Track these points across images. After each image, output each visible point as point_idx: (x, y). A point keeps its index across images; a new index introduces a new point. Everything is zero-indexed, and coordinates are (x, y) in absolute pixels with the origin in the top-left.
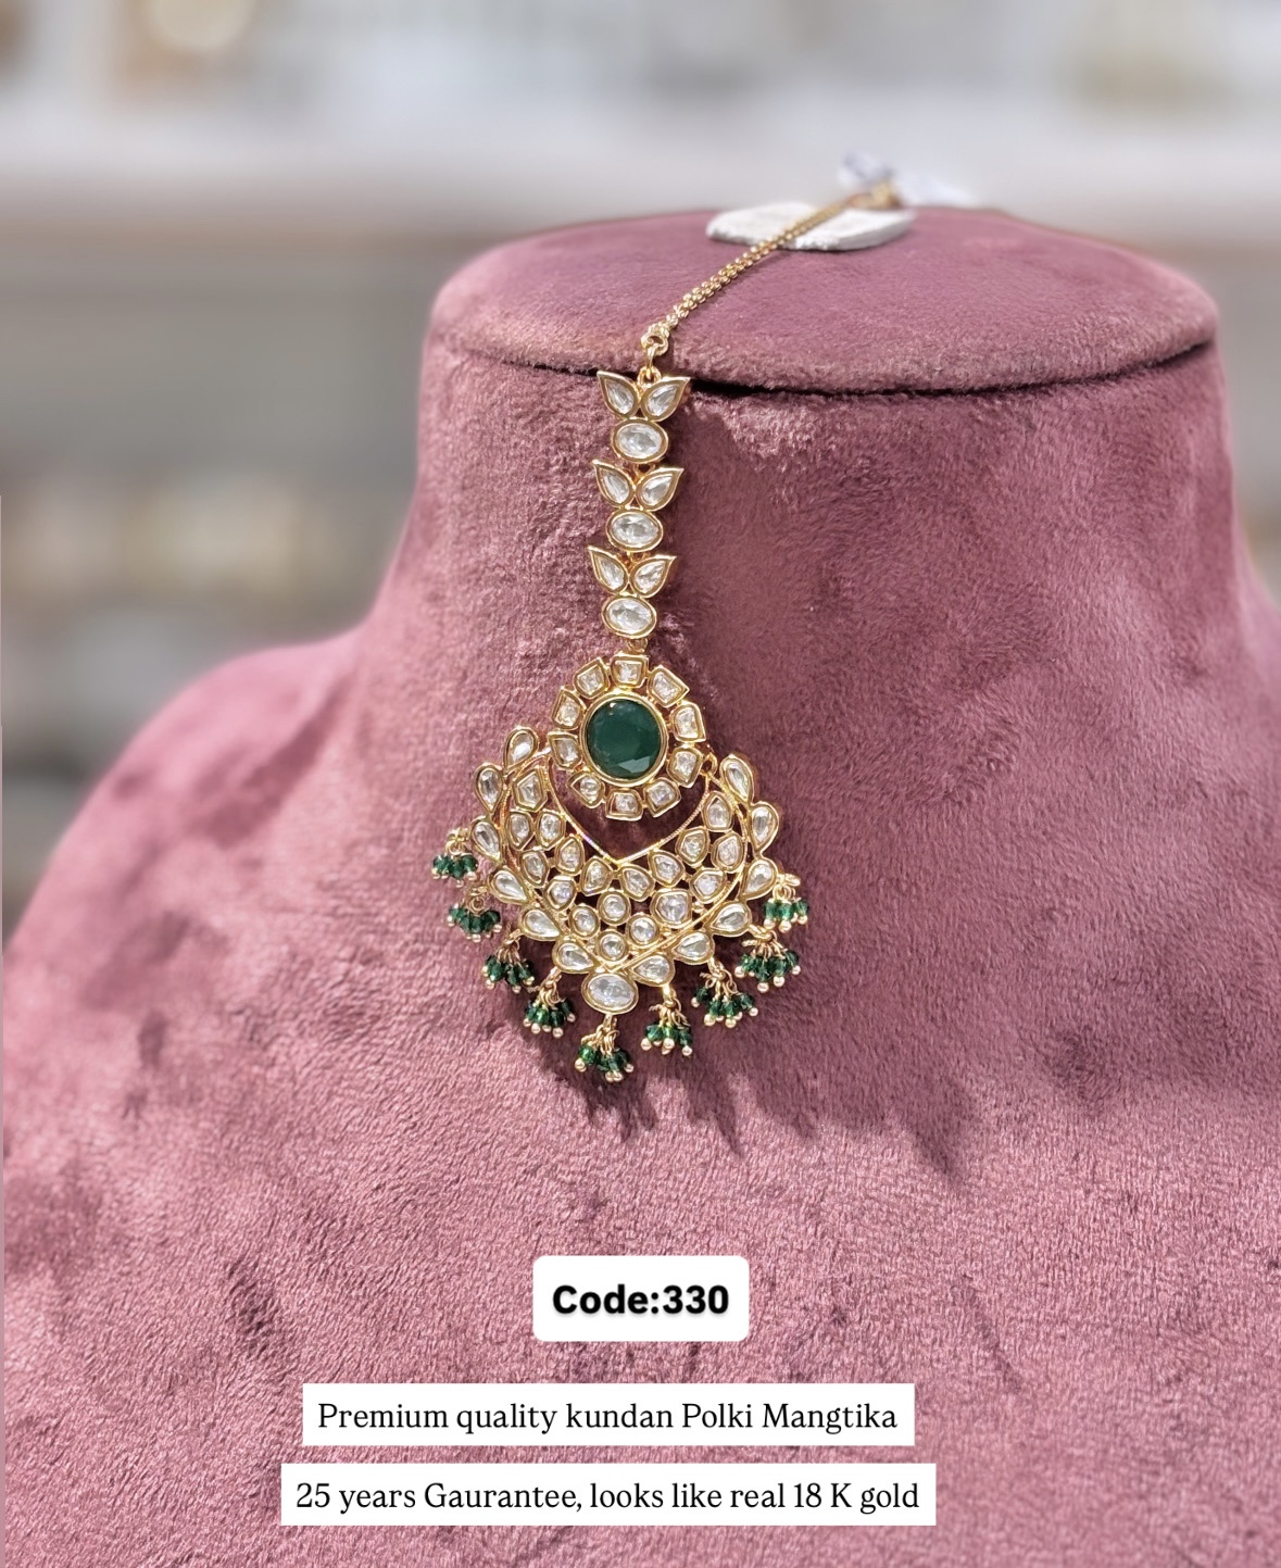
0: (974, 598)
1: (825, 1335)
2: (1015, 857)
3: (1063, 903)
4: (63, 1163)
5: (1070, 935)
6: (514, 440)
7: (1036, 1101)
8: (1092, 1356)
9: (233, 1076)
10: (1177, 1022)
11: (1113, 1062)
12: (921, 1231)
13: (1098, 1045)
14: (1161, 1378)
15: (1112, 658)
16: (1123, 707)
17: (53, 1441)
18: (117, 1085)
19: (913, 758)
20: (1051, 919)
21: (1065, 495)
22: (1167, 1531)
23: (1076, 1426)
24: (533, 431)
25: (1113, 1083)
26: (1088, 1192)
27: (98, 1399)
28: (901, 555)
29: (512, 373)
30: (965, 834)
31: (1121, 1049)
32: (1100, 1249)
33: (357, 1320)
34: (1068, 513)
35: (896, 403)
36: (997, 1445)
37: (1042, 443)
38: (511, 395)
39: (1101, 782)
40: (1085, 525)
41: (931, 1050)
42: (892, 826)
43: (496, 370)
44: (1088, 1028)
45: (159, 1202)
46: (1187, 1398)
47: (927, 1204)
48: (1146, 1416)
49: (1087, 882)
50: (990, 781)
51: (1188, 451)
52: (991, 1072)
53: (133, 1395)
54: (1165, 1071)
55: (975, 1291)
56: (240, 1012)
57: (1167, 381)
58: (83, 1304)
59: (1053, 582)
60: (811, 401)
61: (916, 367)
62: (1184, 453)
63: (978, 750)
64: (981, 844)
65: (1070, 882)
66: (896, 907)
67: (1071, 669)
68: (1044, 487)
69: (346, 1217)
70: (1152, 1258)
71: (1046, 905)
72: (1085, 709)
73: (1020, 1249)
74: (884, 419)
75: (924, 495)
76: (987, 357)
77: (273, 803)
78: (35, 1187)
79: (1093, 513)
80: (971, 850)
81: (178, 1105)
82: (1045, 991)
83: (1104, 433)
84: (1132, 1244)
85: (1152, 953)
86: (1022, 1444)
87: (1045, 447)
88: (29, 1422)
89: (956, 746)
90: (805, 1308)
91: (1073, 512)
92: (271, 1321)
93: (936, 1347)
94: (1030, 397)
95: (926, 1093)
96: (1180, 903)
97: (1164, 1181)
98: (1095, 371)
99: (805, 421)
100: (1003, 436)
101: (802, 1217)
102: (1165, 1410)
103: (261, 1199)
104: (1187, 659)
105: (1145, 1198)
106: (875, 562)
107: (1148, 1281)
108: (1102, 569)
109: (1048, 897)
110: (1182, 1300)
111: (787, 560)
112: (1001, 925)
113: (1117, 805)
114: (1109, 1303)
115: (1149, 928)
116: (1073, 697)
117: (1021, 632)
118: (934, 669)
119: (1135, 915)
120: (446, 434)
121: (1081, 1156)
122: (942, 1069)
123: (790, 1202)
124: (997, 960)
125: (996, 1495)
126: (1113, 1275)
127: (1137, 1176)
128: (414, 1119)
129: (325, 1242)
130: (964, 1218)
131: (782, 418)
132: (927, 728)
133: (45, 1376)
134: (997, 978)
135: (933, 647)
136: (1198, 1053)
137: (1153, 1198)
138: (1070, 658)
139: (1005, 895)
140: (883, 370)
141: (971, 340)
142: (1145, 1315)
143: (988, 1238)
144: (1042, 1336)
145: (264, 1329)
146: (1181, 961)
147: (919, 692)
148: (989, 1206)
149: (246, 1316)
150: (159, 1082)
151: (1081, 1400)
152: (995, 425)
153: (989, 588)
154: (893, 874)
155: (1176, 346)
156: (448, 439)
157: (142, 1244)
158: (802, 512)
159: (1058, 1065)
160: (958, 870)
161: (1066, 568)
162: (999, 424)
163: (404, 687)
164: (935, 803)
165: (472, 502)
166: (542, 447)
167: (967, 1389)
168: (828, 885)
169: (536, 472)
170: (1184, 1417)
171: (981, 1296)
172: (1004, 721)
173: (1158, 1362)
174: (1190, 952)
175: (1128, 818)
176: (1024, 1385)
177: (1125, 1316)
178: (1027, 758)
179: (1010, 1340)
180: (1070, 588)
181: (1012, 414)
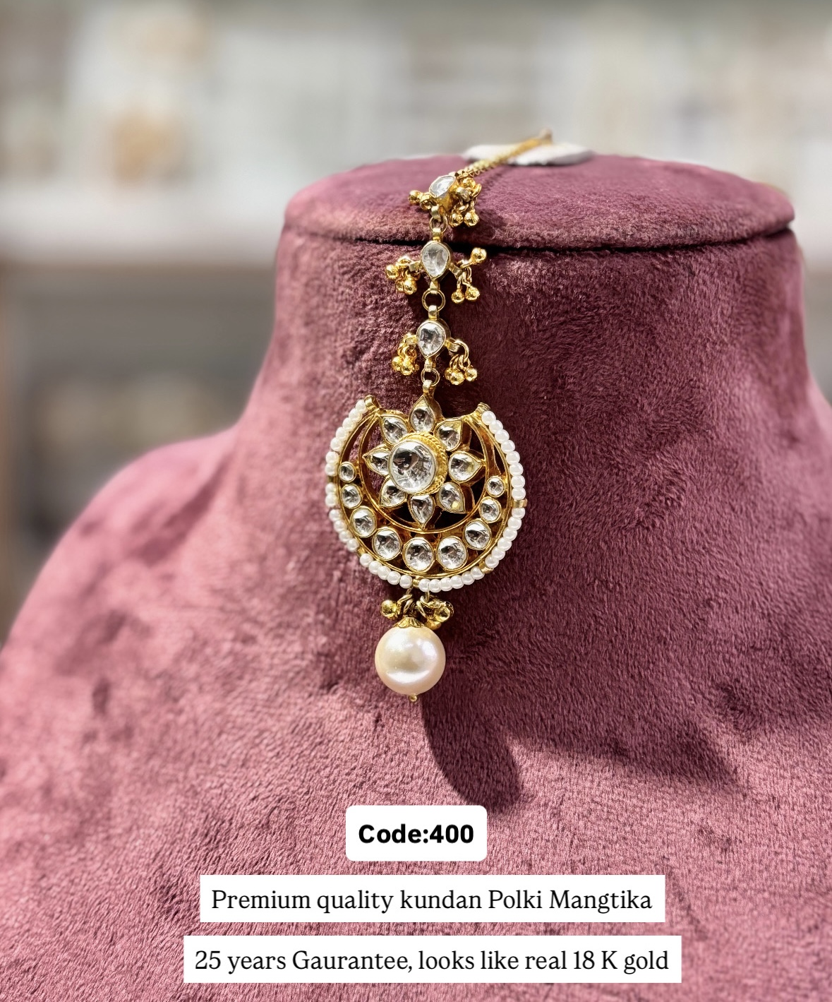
0: (655, 390)
2: (685, 565)
3: (717, 596)
4: (41, 781)
5: (722, 617)
6: (341, 289)
8: (755, 913)
9: (155, 721)
10: (797, 675)
11: (755, 704)
12: (631, 825)
13: (744, 691)
14: (804, 927)
15: (743, 429)
16: (751, 461)
17: (33, 978)
18: (77, 728)
19: (617, 498)
21: (713, 319)
23: (748, 964)
24: (354, 282)
25: (757, 718)
26: (745, 796)
27: (64, 947)
28: (607, 360)
29: (339, 245)
30: (652, 549)
31: (760, 695)
32: (756, 836)
34: (716, 332)
35: (603, 257)
37: (699, 284)
38: (339, 259)
39: (739, 513)
40: (726, 340)
41: (632, 698)
42: (602, 544)
43: (328, 245)
44: (737, 680)
47: (635, 806)
48: (795, 955)
49: (733, 581)
51: (786, 293)
52: (673, 712)
53: (87, 945)
54: (791, 709)
55: (672, 868)
56: (159, 677)
57: (772, 246)
58: (54, 880)
59: (706, 378)
60: (546, 256)
61: (614, 232)
62: (784, 294)
63: (659, 492)
64: (662, 556)
65: (721, 581)
66: (605, 599)
67: (718, 438)
68: (700, 314)
69: (232, 819)
70: (792, 841)
71: (706, 597)
72: (728, 464)
74: (594, 267)
75: (622, 318)
76: (661, 226)
77: (181, 537)
79: (731, 332)
80: (655, 560)
81: (119, 741)
82: (707, 656)
83: (738, 277)
84: (778, 832)
85: (777, 628)
86: (711, 978)
87: (701, 287)
88: (17, 962)
89: (644, 490)
91: (718, 331)
92: (181, 893)
94: (691, 253)
95: (630, 727)
96: (792, 594)
97: (796, 786)
98: (731, 237)
99: (541, 269)
100: (674, 279)
101: (548, 817)
102: (809, 950)
103: (174, 806)
104: (788, 431)
105: (784, 799)
106: (589, 364)
107: (790, 858)
108: (737, 370)
109: (707, 591)
110: (815, 871)
111: (529, 364)
112: (677, 611)
113: (750, 528)
114: (765, 874)
115: (774, 611)
116: (720, 456)
117: (686, 412)
118: (629, 437)
119: (764, 603)
122: (640, 711)
123: (539, 806)
124: (674, 635)
126: (766, 854)
127: (778, 783)
128: (277, 750)
129: (218, 837)
130: (660, 815)
131: (526, 267)
132: (625, 477)
133: (28, 930)
134: (675, 647)
135: (629, 422)
136: (812, 696)
137: (790, 799)
138: (717, 430)
139: (678, 590)
140: (593, 234)
141: (650, 215)
142: (790, 882)
143: (678, 830)
144: (720, 900)
145: (177, 899)
146: (797, 634)
147: (619, 453)
148: (677, 807)
149: (164, 891)
150: (105, 725)
151: (750, 944)
152: (669, 271)
154: (603, 577)
158: (540, 331)
159: (718, 707)
160: (647, 574)
161: (714, 369)
162: (671, 270)
163: (268, 458)
164: (631, 529)
165: (313, 333)
166: (360, 292)
168: (559, 585)
169: (356, 310)
170: (822, 955)
171: (675, 871)
172: (675, 472)
173: (802, 914)
174: (801, 627)
175: (757, 537)
176: (710, 935)
177: (777, 883)
178: (691, 497)
179: (699, 903)
180: (716, 383)
181: (679, 264)
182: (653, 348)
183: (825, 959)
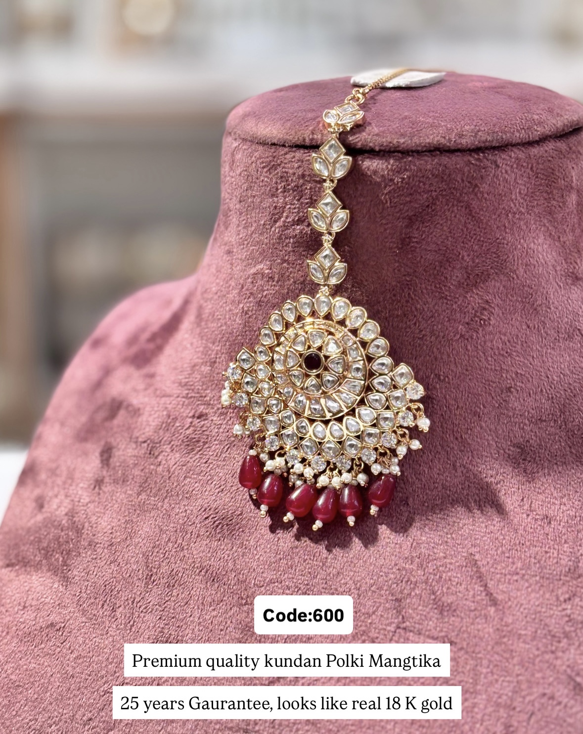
0: (472, 245)
1: (407, 582)
2: (493, 364)
3: (515, 385)
4: (67, 510)
5: (519, 399)
6: (262, 178)
7: (505, 475)
8: (530, 590)
9: (142, 470)
10: (569, 438)
11: (539, 457)
12: (451, 534)
13: (532, 449)
14: (562, 599)
15: (537, 272)
16: (542, 294)
17: (63, 634)
18: (91, 475)
19: (446, 319)
20: (510, 391)
21: (513, 197)
22: (564, 667)
23: (522, 621)
24: (270, 174)
25: (540, 466)
26: (528, 515)
27: (83, 614)
28: (438, 225)
29: (261, 148)
30: (470, 353)
31: (543, 451)
32: (533, 541)
33: (197, 577)
34: (515, 206)
35: (435, 156)
36: (486, 630)
37: (502, 173)
38: (260, 158)
39: (532, 329)
40: (523, 211)
41: (455, 452)
42: (435, 350)
43: (253, 147)
44: (528, 441)
45: (109, 527)
46: (574, 607)
47: (454, 522)
48: (555, 616)
49: (527, 375)
50: (481, 329)
51: (572, 177)
52: (483, 462)
54: (564, 460)
55: (476, 561)
56: (145, 442)
57: (561, 145)
58: (75, 573)
59: (509, 237)
60: (395, 156)
61: (443, 139)
62: (570, 177)
63: (475, 315)
64: (477, 358)
65: (519, 375)
66: (438, 387)
67: (518, 278)
68: (503, 194)
70: (557, 545)
71: (508, 386)
72: (525, 295)
73: (497, 541)
74: (429, 163)
75: (448, 198)
76: (476, 134)
77: (160, 349)
78: (54, 521)
79: (527, 205)
80: (473, 361)
81: (118, 484)
82: (508, 425)
83: (531, 168)
84: (548, 539)
85: (557, 407)
86: (498, 629)
87: (504, 175)
89: (465, 313)
90: (399, 569)
91: (517, 205)
93: (458, 585)
94: (497, 152)
95: (454, 472)
96: (570, 384)
97: (563, 510)
98: (527, 140)
99: (392, 165)
100: (484, 170)
102: (564, 613)
103: (154, 524)
104: (573, 273)
105: (554, 518)
107: (555, 555)
108: (532, 231)
109: (509, 382)
110: (571, 563)
111: (385, 229)
112: (487, 395)
113: (540, 339)
114: (538, 565)
115: (556, 396)
116: (519, 290)
117: (494, 261)
118: (454, 278)
119: (549, 390)
120: (232, 177)
121: (525, 499)
122: (461, 461)
124: (486, 411)
125: (486, 652)
126: (539, 553)
127: (550, 508)
128: (222, 487)
130: (471, 528)
131: (383, 164)
132: (451, 305)
133: (59, 604)
134: (485, 419)
135: (454, 268)
136: (578, 451)
137: (558, 518)
138: (517, 272)
139: (488, 380)
140: (428, 141)
141: (468, 127)
142: (554, 570)
144: (507, 581)
146: (571, 411)
147: (447, 289)
148: (482, 522)
150: (109, 474)
151: (525, 609)
152: (480, 165)
153: (479, 240)
154: (437, 372)
155: (566, 129)
156: (233, 179)
157: (102, 545)
158: (392, 207)
159: (514, 458)
160: (467, 370)
161: (515, 231)
162: (482, 165)
163: (216, 293)
164: (456, 340)
165: (244, 207)
166: (274, 180)
167: (473, 604)
169: (272, 192)
170: (572, 616)
171: (479, 563)
172: (487, 301)
173: (560, 591)
174: (575, 406)
175: (545, 345)
176: (499, 602)
177: (545, 571)
178: (498, 319)
179: (492, 582)
180: (517, 240)
181: (488, 160)
182: (470, 218)
183: (574, 619)
